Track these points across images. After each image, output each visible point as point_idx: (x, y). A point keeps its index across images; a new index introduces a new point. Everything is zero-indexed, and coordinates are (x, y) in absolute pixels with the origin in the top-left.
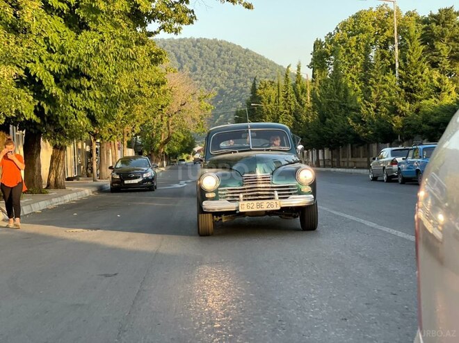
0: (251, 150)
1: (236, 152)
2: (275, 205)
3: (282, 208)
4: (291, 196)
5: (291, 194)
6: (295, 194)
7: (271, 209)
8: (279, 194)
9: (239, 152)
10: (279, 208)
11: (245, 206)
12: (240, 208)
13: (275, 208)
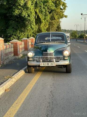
0: (50, 42)
1: (45, 42)
2: (53, 64)
3: (56, 65)
4: (61, 61)
5: (60, 60)
6: (62, 60)
7: (52, 66)
8: (55, 60)
9: (46, 42)
10: (55, 65)
11: (43, 64)
12: (41, 65)
13: (53, 65)
